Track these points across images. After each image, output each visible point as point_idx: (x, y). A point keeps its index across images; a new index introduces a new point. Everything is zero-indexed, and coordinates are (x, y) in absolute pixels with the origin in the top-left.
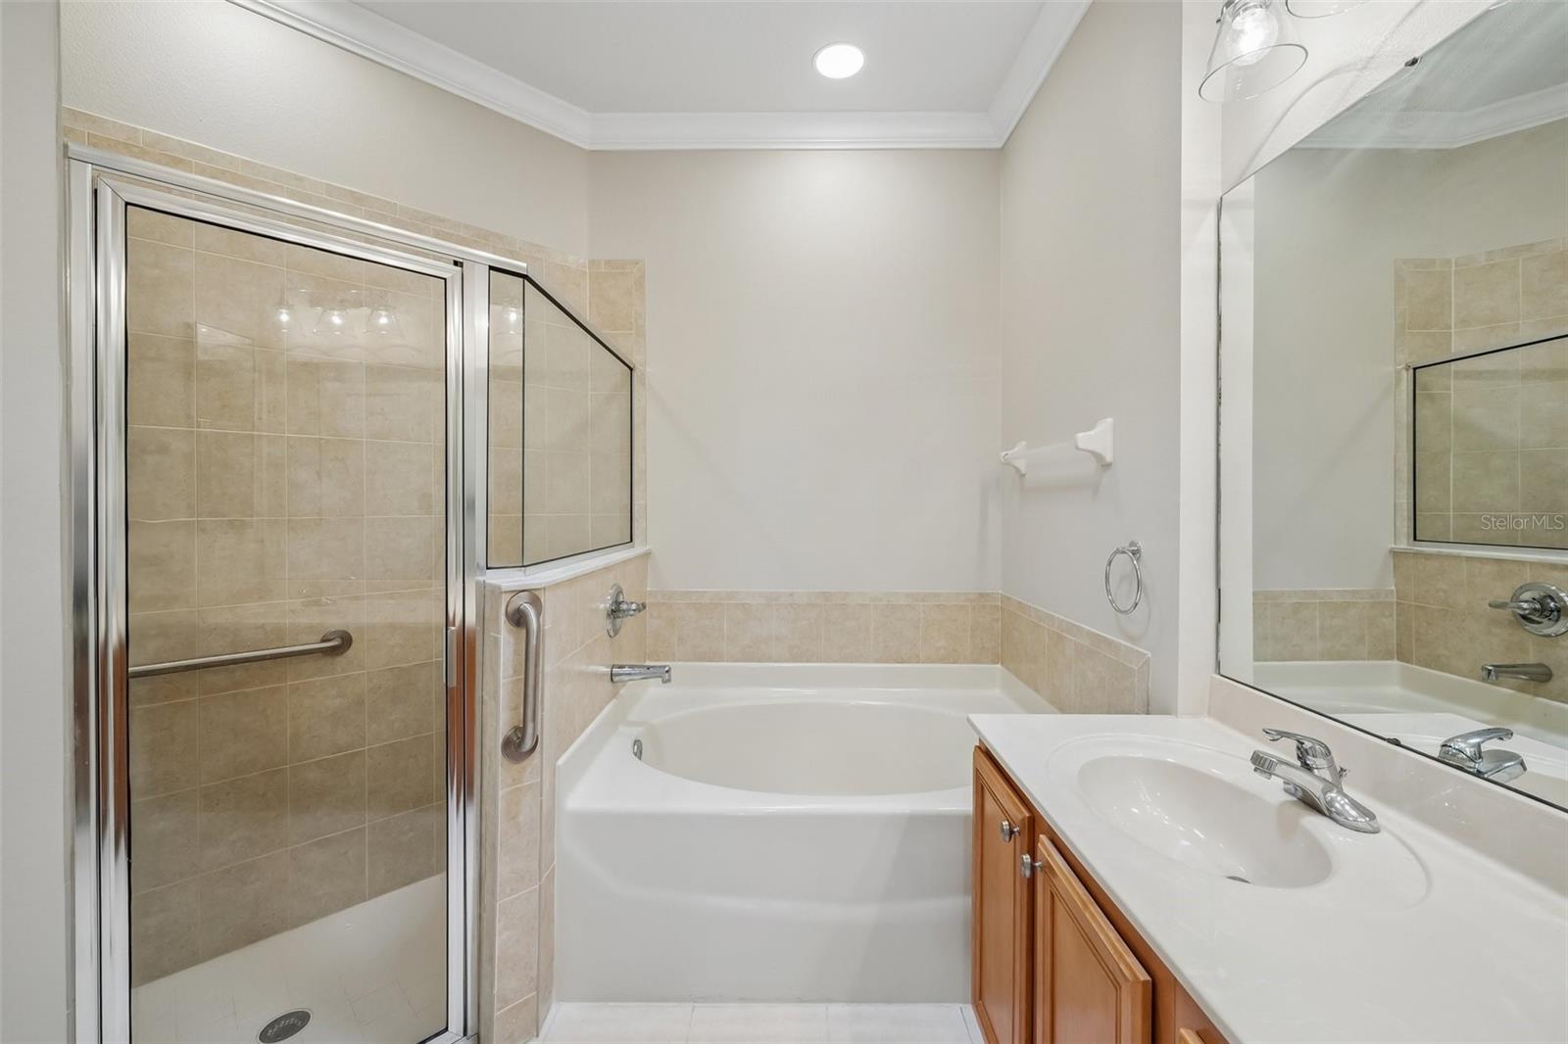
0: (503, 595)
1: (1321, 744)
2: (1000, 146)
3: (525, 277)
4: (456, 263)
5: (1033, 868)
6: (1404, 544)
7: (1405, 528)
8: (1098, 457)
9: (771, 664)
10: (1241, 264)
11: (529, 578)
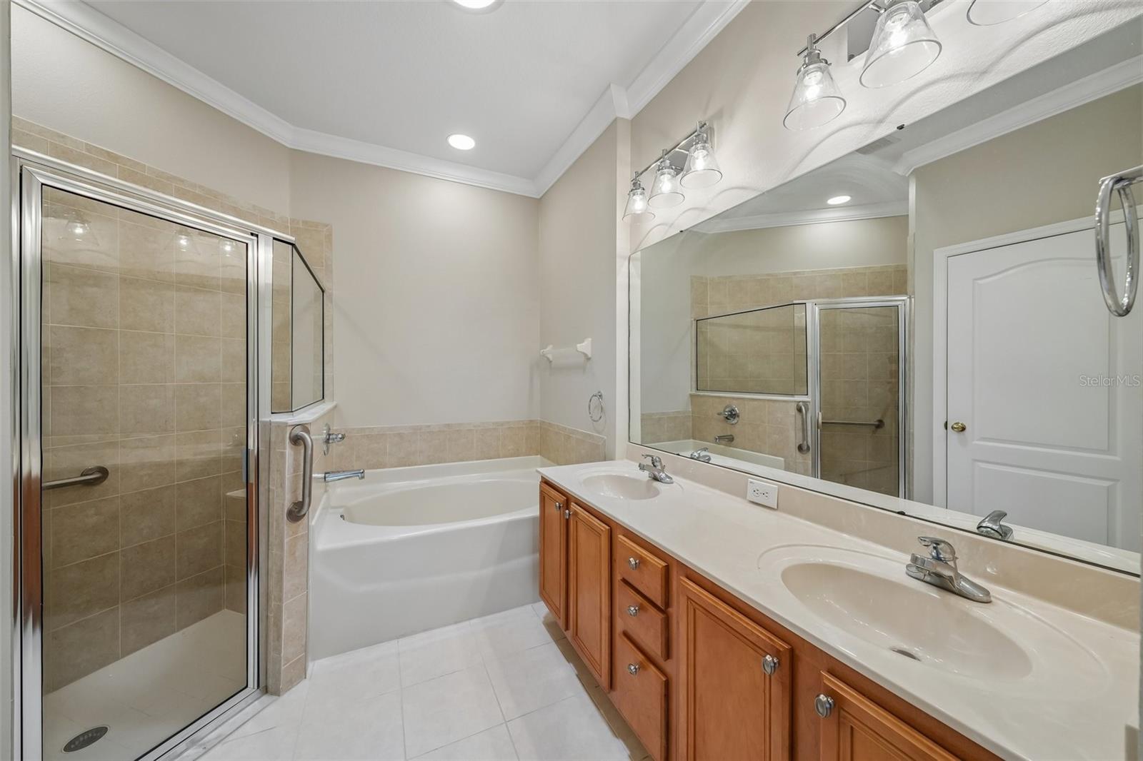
0: (288, 428)
1: (659, 458)
2: (539, 197)
3: (293, 245)
4: (252, 234)
5: (569, 514)
6: (694, 392)
7: (694, 385)
8: (585, 355)
9: (416, 467)
10: (636, 282)
11: (296, 418)
